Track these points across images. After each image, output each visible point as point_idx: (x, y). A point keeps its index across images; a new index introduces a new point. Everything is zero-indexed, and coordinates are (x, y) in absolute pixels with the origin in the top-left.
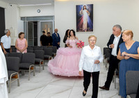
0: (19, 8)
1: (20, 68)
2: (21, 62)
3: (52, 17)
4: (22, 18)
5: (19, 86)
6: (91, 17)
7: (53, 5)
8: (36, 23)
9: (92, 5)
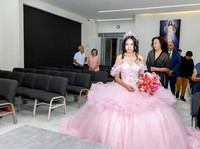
0: (97, 23)
4: (100, 35)
7: (134, 20)
9: (179, 21)
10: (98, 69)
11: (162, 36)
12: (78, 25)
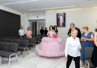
4: (29, 21)
5: (28, 54)
6: (64, 19)
7: (45, 14)
9: (65, 14)
10: (31, 37)
11: (58, 20)
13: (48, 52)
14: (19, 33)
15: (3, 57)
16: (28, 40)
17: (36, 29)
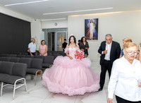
0: (41, 22)
1: (43, 67)
2: (43, 62)
3: (66, 29)
4: (43, 30)
6: (96, 28)
7: (67, 20)
8: (53, 33)
9: (97, 20)
12: (28, 24)
13: (66, 87)
14: (28, 49)
15: (5, 83)
16: (42, 60)
17: (53, 43)
